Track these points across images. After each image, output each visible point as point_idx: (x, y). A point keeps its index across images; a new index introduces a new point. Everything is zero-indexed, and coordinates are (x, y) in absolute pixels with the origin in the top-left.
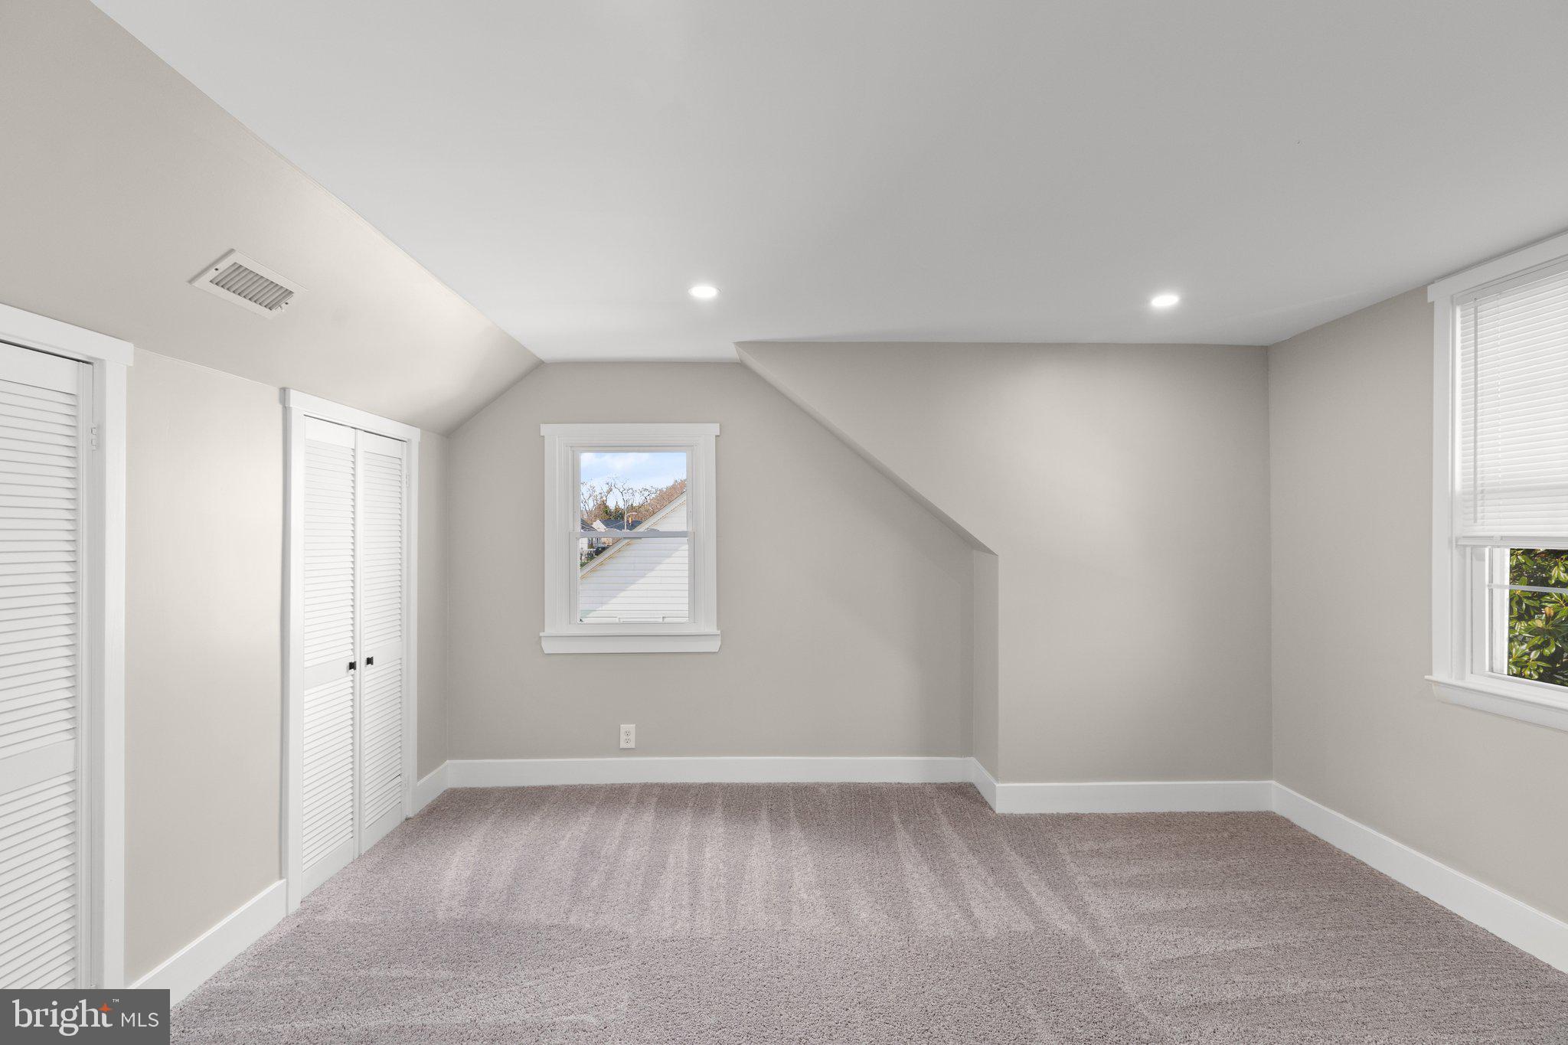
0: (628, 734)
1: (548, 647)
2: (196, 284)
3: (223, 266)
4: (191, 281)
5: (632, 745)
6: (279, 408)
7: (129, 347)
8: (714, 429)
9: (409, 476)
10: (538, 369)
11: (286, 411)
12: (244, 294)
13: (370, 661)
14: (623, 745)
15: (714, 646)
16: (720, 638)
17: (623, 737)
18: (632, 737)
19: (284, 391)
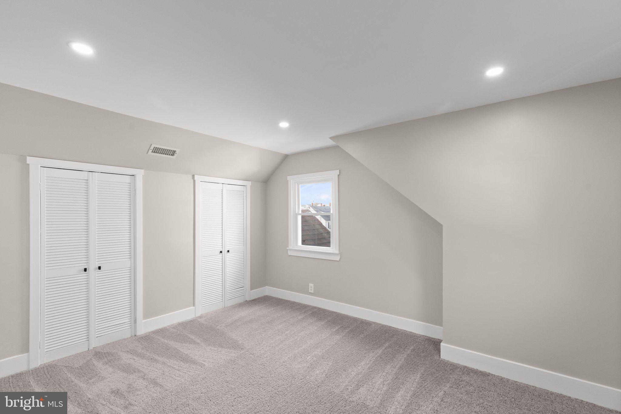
0: (311, 287)
1: (290, 253)
2: (148, 154)
3: (152, 148)
4: (147, 153)
5: (312, 292)
6: (192, 180)
7: (143, 171)
8: (337, 172)
9: (246, 196)
10: (286, 157)
11: (194, 181)
12: (163, 153)
13: (228, 251)
14: (310, 291)
15: (337, 258)
16: (339, 255)
17: (310, 288)
18: (313, 289)
19: (193, 176)
